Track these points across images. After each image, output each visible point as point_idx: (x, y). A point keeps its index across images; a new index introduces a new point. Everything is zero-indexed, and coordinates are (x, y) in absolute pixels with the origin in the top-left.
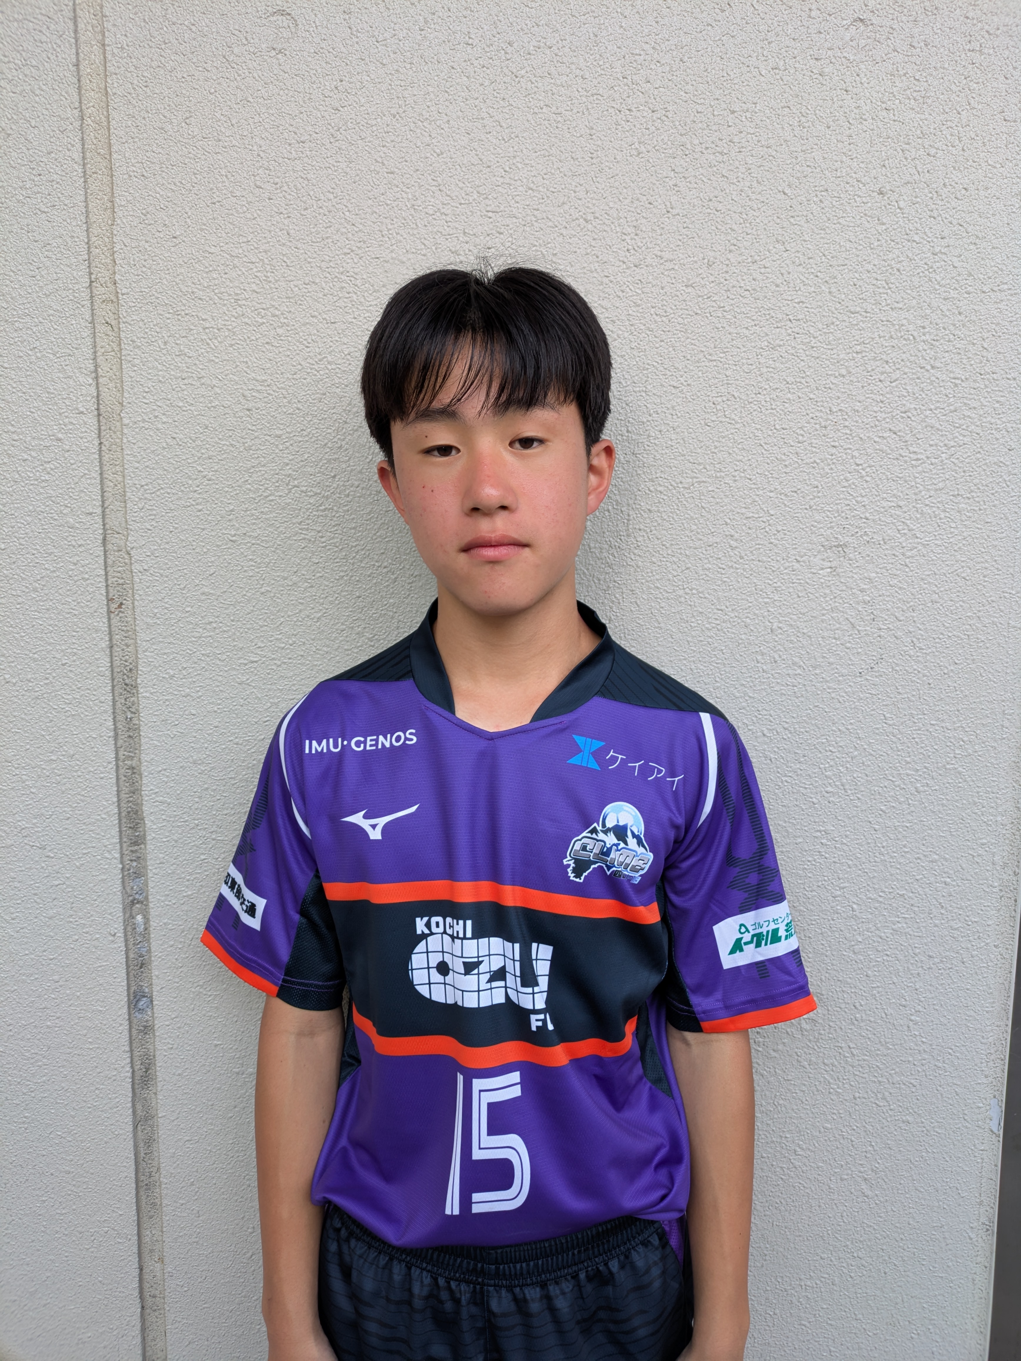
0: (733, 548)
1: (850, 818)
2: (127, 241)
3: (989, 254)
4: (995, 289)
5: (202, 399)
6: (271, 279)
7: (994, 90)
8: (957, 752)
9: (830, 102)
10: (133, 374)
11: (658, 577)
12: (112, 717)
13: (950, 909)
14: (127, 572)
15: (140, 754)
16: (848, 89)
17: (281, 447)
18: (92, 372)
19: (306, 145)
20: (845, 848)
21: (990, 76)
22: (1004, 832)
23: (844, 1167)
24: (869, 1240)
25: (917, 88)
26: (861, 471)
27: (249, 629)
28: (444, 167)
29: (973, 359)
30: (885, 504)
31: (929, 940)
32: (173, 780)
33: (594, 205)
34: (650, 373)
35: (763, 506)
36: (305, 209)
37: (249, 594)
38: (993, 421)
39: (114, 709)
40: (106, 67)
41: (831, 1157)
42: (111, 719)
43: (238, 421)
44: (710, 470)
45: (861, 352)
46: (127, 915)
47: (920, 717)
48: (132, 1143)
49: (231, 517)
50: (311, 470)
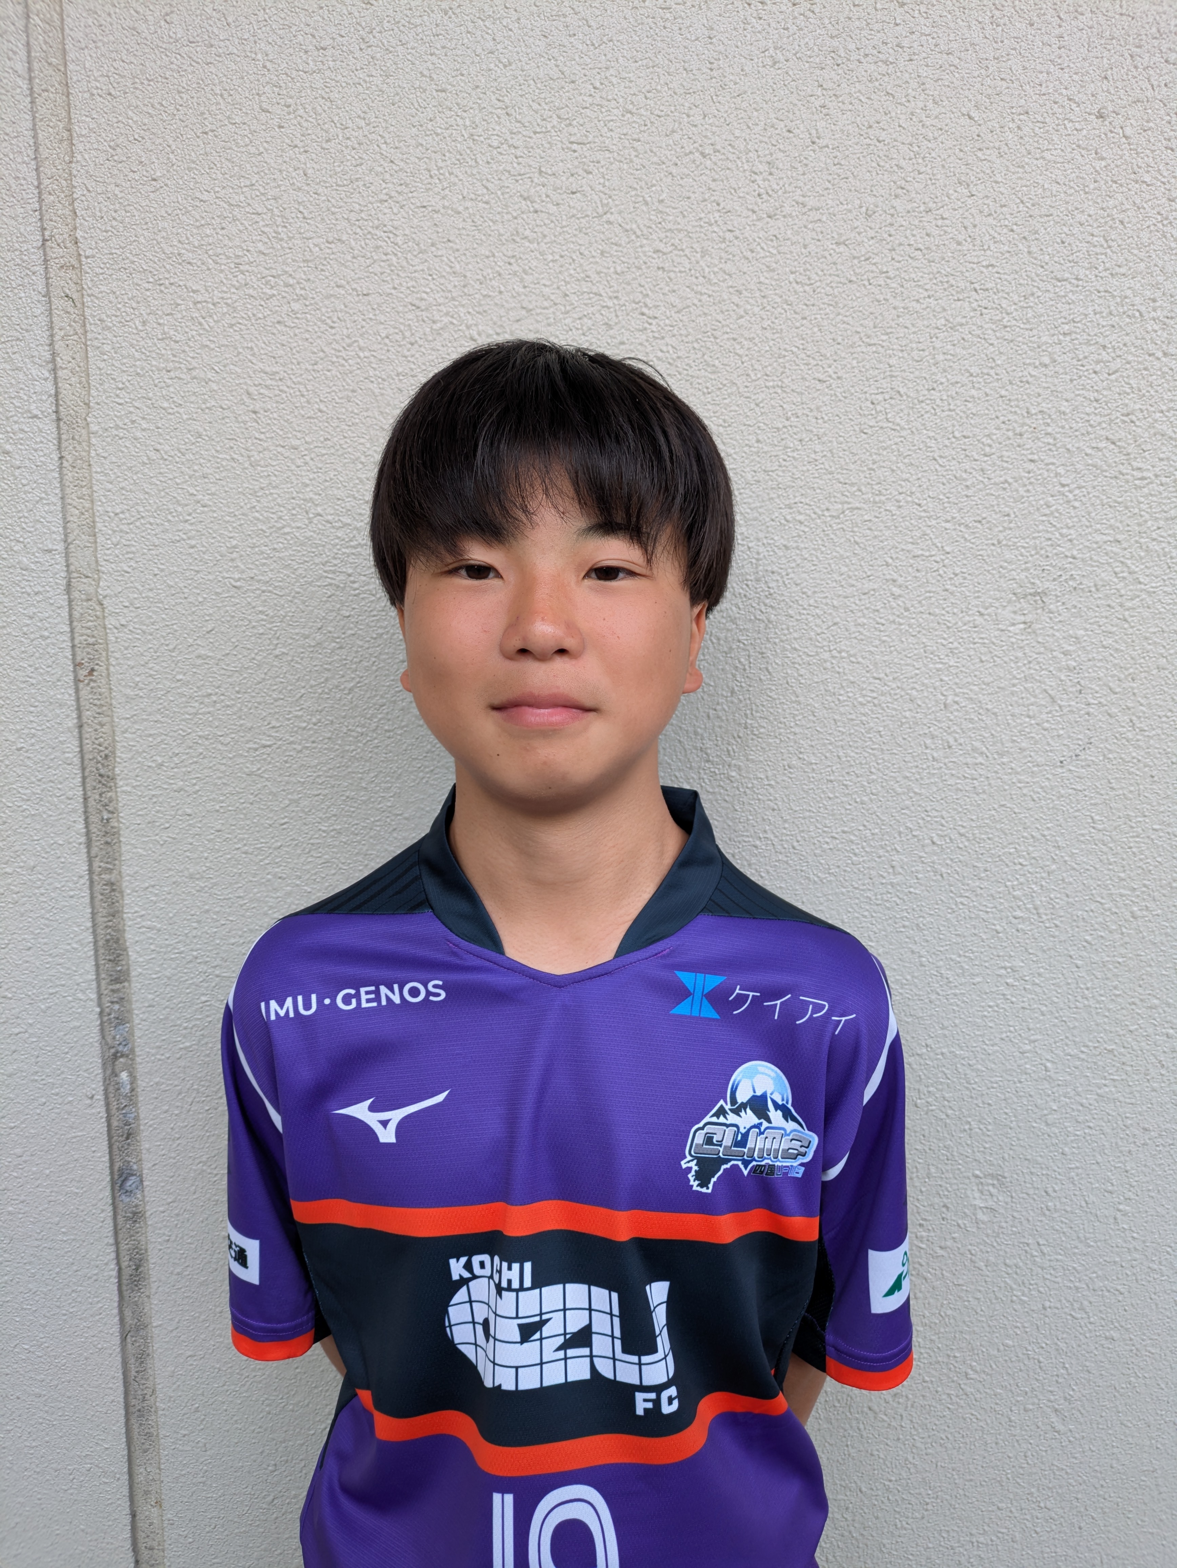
0: (896, 597)
1: (1044, 951)
2: (91, 184)
6: (283, 236)
10: (102, 365)
11: (796, 635)
12: (83, 817)
14: (99, 628)
15: (121, 865)
17: (299, 462)
18: (48, 363)
19: (329, 53)
20: (1038, 989)
23: (1029, 1394)
24: (1061, 1487)
26: (1067, 494)
27: (259, 703)
28: (513, 82)
30: (1098, 538)
31: (1144, 1108)
32: (164, 900)
33: (714, 133)
34: (788, 361)
35: (936, 541)
36: (327, 141)
37: (258, 658)
39: (86, 807)
41: (1012, 1382)
42: (81, 820)
43: (241, 427)
44: (867, 493)
45: (1070, 334)
46: (109, 1072)
47: (1139, 819)
48: (119, 1359)
49: (235, 555)
50: (340, 493)
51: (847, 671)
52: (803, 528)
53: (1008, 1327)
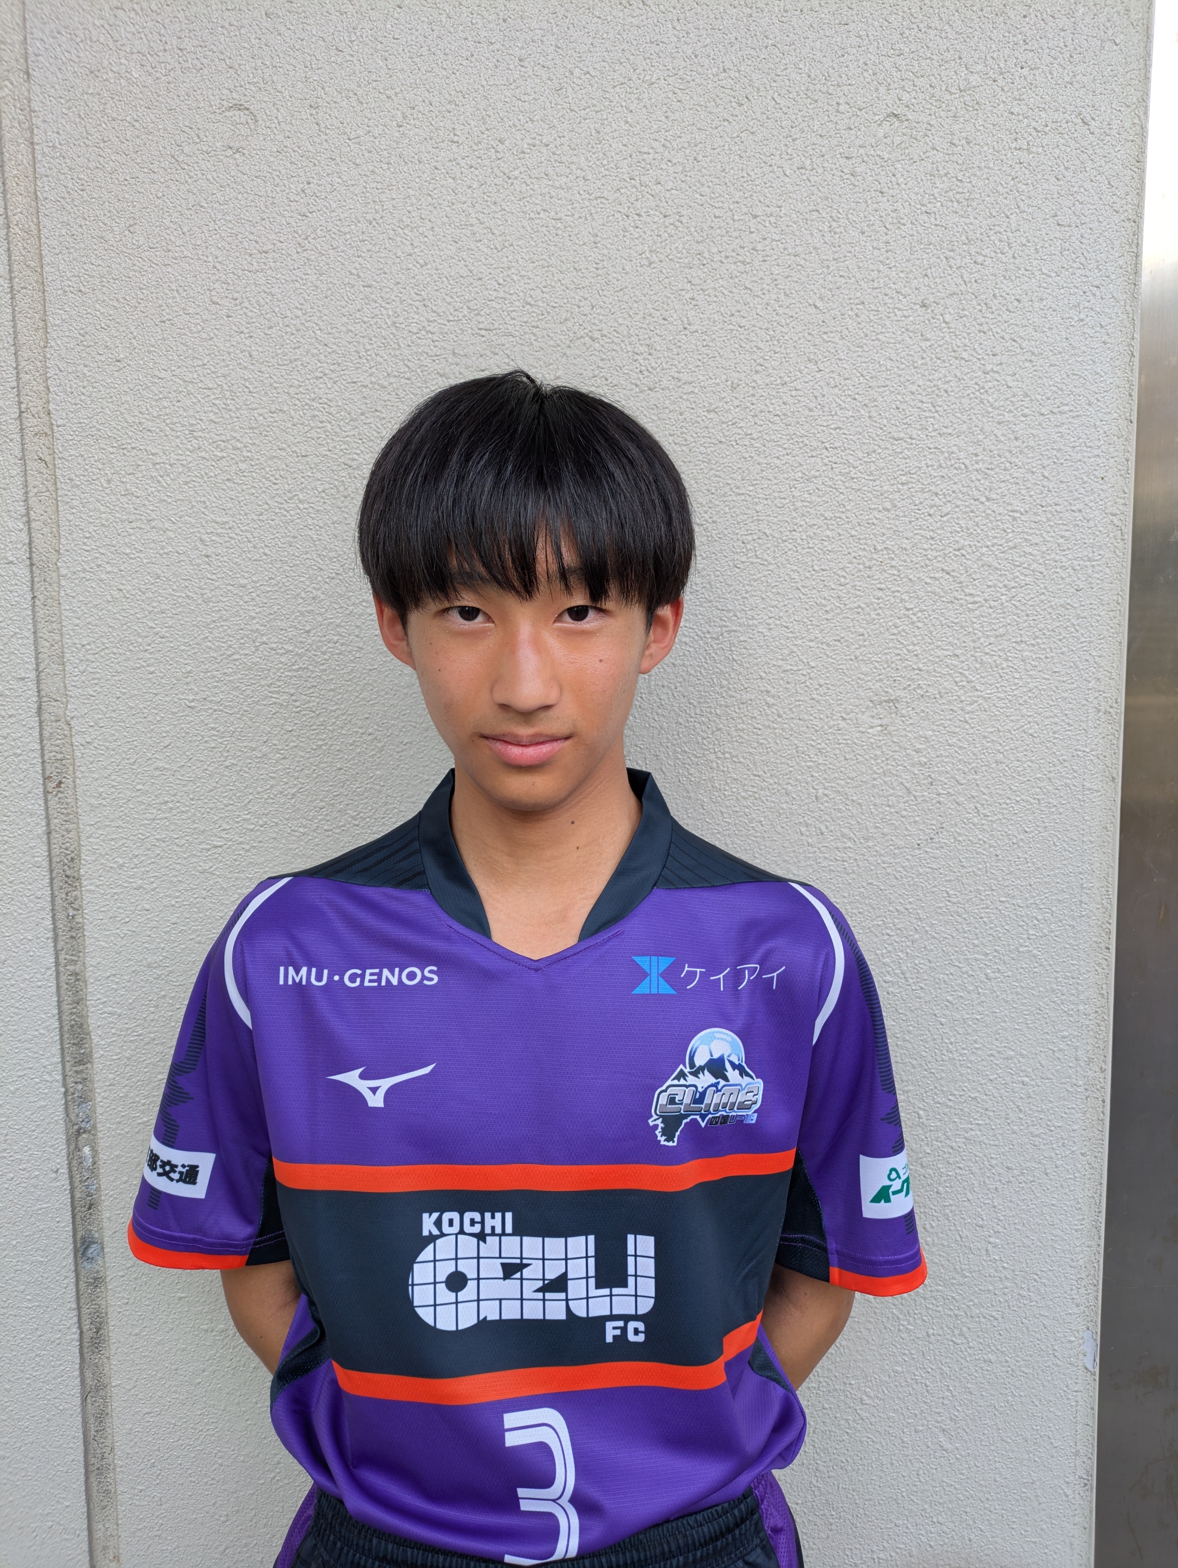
0: (769, 706)
1: (912, 1011)
2: (62, 365)
3: (1047, 372)
4: (1056, 410)
5: (152, 545)
6: (231, 407)
7: (1045, 192)
8: (1031, 932)
9: (864, 205)
10: (71, 517)
12: (51, 915)
13: (1030, 1112)
14: (67, 745)
15: (85, 957)
16: (884, 190)
17: (246, 598)
18: (23, 516)
19: (270, 255)
20: (908, 1045)
21: (1040, 177)
22: (1088, 1022)
23: (919, 1416)
24: (951, 1502)
25: (960, 190)
26: (912, 616)
27: (211, 809)
28: (428, 279)
29: (1033, 489)
30: (940, 653)
31: (1007, 1148)
32: (124, 987)
33: (601, 321)
35: (802, 658)
36: (269, 328)
37: (211, 769)
38: (1058, 558)
39: (53, 905)
40: (35, 169)
41: (903, 1406)
42: (49, 917)
43: (195, 569)
44: (742, 618)
45: (907, 484)
46: (72, 1147)
47: (988, 893)
48: (80, 1419)
49: (189, 679)
50: (282, 624)
51: (730, 770)
52: (688, 648)
53: (897, 1354)
